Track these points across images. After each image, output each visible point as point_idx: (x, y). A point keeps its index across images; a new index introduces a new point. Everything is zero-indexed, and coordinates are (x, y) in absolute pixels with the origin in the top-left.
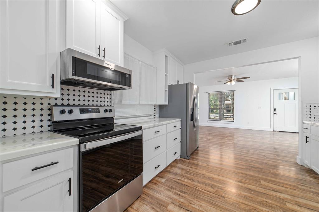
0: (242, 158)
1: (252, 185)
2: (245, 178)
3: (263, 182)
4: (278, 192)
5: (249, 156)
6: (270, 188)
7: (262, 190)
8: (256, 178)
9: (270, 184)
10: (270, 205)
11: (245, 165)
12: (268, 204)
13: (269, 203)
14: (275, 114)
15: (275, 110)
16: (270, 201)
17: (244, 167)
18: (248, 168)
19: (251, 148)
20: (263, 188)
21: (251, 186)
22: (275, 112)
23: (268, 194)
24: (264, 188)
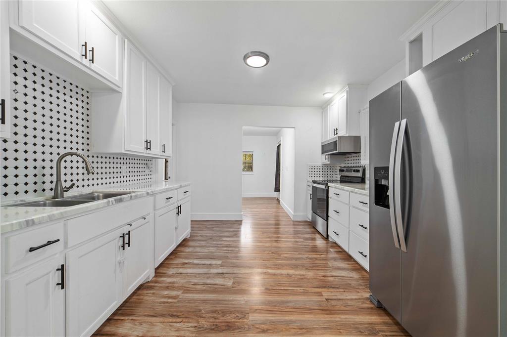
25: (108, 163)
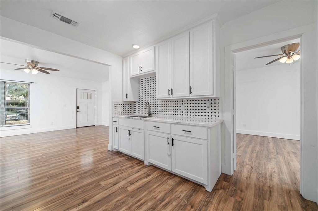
0: (66, 169)
1: (97, 194)
2: (85, 192)
3: (103, 183)
4: (117, 183)
5: (73, 162)
6: (110, 185)
7: (108, 192)
8: (95, 184)
9: (109, 180)
10: (122, 201)
11: (75, 176)
12: (120, 202)
13: (120, 200)
14: (78, 111)
15: (78, 108)
16: (120, 197)
17: (76, 179)
18: (80, 178)
19: (68, 152)
20: (106, 189)
21: (97, 196)
22: (78, 110)
23: (113, 191)
24: (108, 189)
25: (156, 107)
